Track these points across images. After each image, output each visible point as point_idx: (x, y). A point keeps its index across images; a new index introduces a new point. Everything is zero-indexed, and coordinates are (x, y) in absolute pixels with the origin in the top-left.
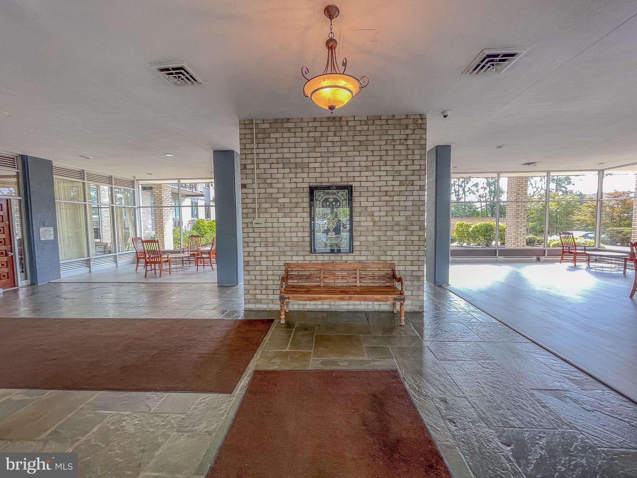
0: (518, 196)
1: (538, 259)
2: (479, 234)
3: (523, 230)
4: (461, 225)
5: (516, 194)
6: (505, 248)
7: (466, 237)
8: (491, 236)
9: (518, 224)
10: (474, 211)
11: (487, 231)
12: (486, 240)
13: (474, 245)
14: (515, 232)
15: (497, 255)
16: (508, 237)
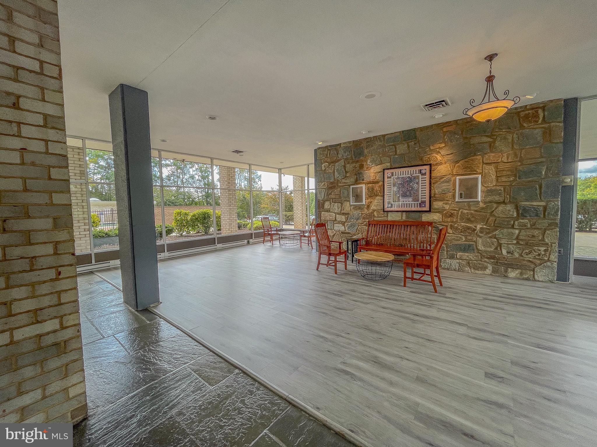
0: (229, 185)
1: (248, 242)
2: (198, 222)
3: (235, 216)
4: (179, 214)
5: (227, 183)
6: (222, 235)
7: (185, 226)
8: (208, 224)
9: (231, 211)
10: (193, 201)
11: (205, 218)
12: (205, 227)
13: (194, 233)
14: (229, 219)
15: (216, 243)
16: (223, 224)
